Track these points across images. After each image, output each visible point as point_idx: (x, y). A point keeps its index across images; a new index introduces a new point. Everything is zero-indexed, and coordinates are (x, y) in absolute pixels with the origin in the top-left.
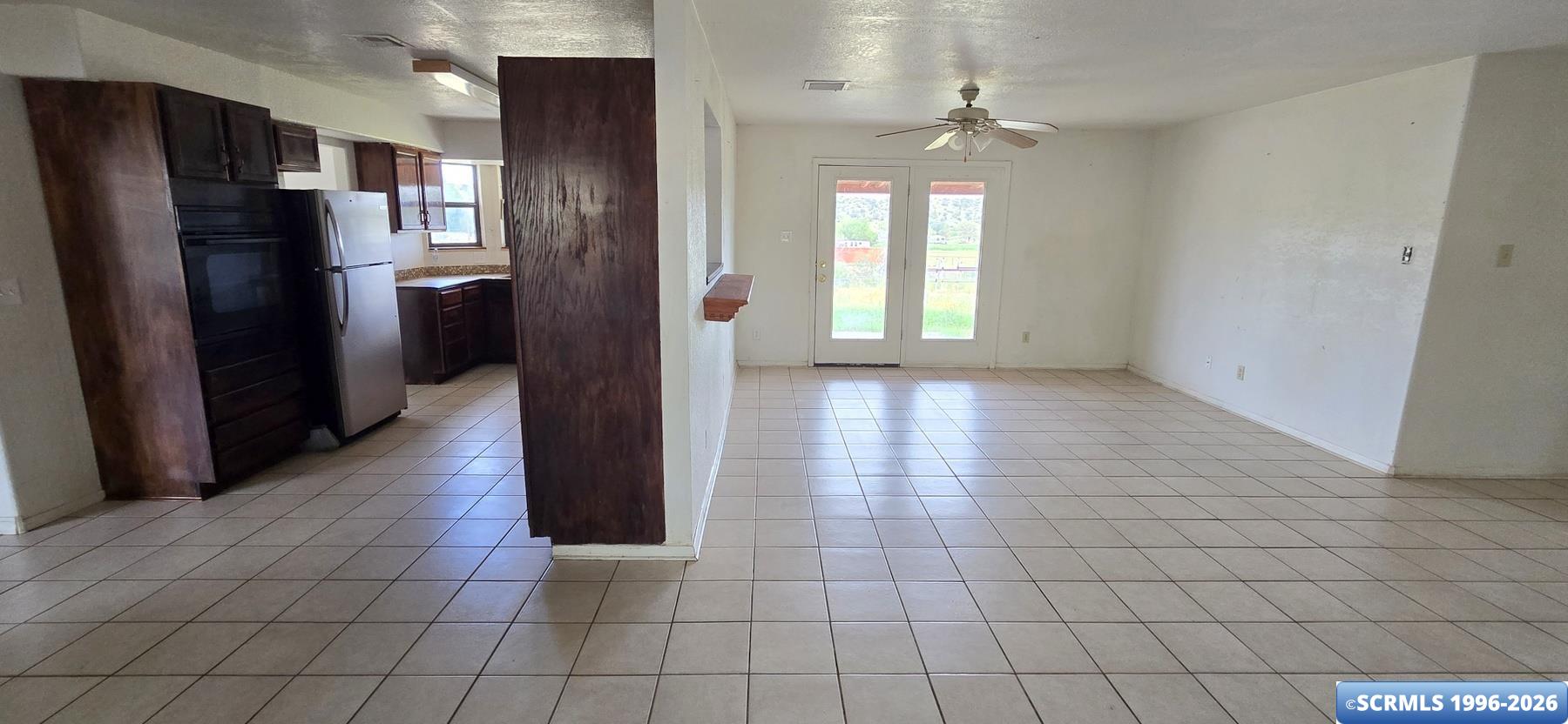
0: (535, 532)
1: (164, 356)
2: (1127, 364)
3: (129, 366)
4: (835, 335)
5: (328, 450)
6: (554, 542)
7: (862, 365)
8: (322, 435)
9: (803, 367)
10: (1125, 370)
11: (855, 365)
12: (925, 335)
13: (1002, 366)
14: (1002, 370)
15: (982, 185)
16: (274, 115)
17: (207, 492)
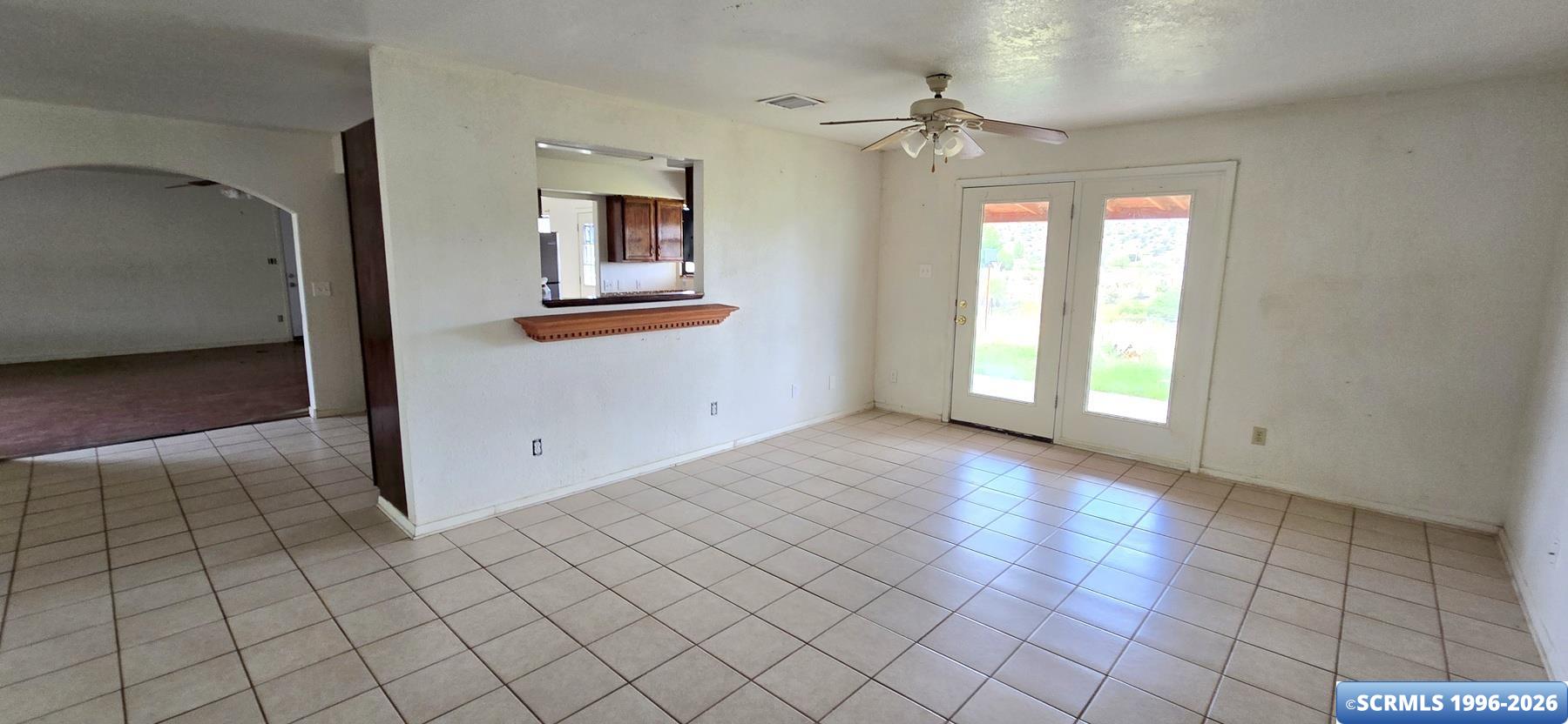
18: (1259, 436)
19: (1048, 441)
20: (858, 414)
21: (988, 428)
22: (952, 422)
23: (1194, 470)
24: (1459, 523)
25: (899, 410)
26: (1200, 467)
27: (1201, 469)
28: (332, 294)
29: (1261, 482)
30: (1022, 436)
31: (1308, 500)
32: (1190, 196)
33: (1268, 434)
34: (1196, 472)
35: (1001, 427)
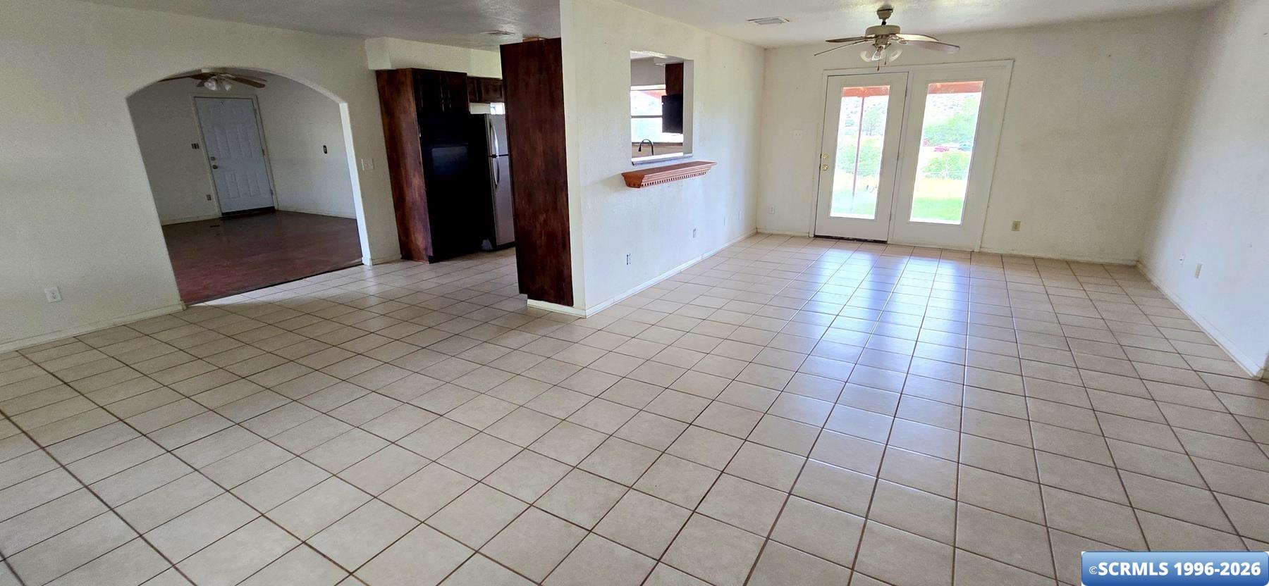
0: (522, 291)
1: (417, 196)
2: (1138, 261)
3: (407, 198)
4: (833, 214)
5: (489, 251)
6: (529, 298)
7: (854, 239)
8: (486, 243)
9: (804, 237)
10: (1134, 267)
11: (848, 239)
12: (912, 219)
13: (986, 250)
14: (988, 254)
15: (981, 83)
16: (468, 75)
17: (432, 260)
18: (1016, 226)
19: (884, 242)
20: (747, 238)
21: (842, 238)
22: (816, 236)
23: (977, 250)
24: (1117, 262)
25: (775, 232)
26: (981, 248)
27: (982, 249)
28: (374, 167)
29: (1015, 253)
30: (866, 241)
31: (1042, 259)
32: (982, 82)
33: (1021, 224)
34: (978, 251)
35: (851, 237)
